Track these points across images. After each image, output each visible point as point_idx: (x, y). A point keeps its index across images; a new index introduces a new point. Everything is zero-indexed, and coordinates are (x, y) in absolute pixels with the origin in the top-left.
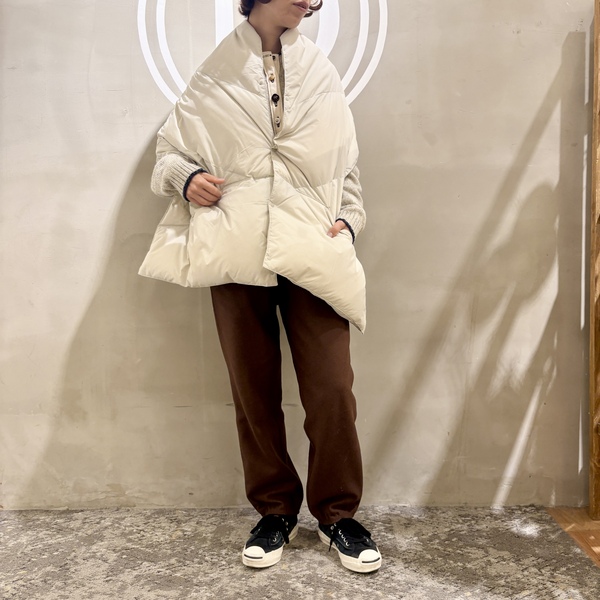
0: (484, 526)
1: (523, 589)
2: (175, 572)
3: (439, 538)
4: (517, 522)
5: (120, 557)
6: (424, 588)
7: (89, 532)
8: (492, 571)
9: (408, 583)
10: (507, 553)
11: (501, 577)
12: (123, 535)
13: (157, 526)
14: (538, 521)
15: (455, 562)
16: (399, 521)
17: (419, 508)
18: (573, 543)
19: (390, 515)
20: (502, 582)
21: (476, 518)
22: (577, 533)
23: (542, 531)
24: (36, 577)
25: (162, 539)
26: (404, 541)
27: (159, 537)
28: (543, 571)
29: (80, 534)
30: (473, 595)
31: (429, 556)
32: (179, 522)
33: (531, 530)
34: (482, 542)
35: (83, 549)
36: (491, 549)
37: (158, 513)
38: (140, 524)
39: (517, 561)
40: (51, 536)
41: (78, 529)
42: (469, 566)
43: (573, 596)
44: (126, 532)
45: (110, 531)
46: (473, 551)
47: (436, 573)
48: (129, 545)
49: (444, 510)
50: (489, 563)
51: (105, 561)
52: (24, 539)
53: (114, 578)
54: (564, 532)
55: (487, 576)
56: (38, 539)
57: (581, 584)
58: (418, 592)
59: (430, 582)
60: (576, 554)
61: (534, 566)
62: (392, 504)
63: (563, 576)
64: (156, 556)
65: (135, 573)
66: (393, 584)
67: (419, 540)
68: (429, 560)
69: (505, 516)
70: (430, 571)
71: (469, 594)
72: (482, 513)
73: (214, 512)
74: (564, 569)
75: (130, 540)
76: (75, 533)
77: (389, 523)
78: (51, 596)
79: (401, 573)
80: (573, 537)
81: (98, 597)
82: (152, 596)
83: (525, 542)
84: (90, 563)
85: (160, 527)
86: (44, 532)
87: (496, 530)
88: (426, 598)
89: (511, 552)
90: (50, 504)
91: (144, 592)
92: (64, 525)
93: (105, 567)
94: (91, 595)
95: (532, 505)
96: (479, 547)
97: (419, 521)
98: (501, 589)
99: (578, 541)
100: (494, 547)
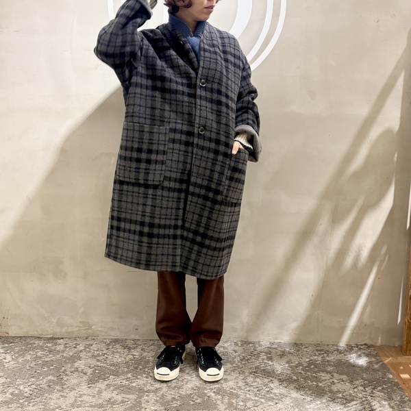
0: (333, 358)
1: (353, 400)
2: (131, 383)
3: (302, 365)
4: (354, 355)
5: (94, 372)
6: (291, 398)
7: (71, 354)
8: (334, 388)
9: (281, 395)
10: (345, 376)
11: (339, 392)
12: (93, 356)
13: (115, 351)
14: (367, 355)
15: (312, 382)
16: (276, 353)
17: (290, 344)
18: (389, 371)
19: (270, 348)
20: (340, 395)
21: (327, 352)
22: (392, 364)
23: (370, 362)
24: (43, 382)
25: (120, 360)
26: (279, 367)
27: (118, 359)
28: (367, 389)
29: (65, 355)
30: (322, 403)
31: (295, 378)
32: (129, 349)
33: (362, 361)
34: (330, 369)
35: (69, 365)
36: (335, 374)
37: (114, 342)
38: (103, 349)
39: (351, 382)
40: (47, 356)
41: (63, 351)
42: (320, 384)
43: (383, 406)
44: (95, 354)
45: (84, 353)
46: (324, 375)
47: (299, 388)
48: (99, 363)
49: (307, 345)
50: (333, 383)
51: (85, 374)
52: (28, 357)
53: (93, 385)
54: (383, 364)
55: (331, 391)
56: (37, 358)
57: (390, 398)
58: (287, 401)
59: (295, 394)
60: (389, 379)
61: (362, 385)
62: (272, 341)
63: (379, 393)
64: (118, 372)
65: (106, 383)
66: (272, 395)
67: (289, 366)
68: (295, 380)
69: (347, 351)
70: (295, 387)
71: (319, 402)
72: (332, 349)
73: (152, 342)
74: (380, 388)
75: (98, 361)
76: (61, 354)
77: (270, 354)
78: (55, 395)
79: (277, 388)
80: (389, 367)
81: (85, 398)
82: (119, 398)
83: (358, 370)
84: (76, 374)
85: (117, 352)
86: (41, 352)
87: (340, 361)
88: (292, 404)
89: (348, 376)
90: (40, 333)
91: (114, 395)
92: (53, 348)
93: (86, 378)
94: (81, 396)
95: (365, 344)
96: (328, 372)
97: (290, 353)
98: (339, 400)
99: (392, 370)
100: (337, 373)
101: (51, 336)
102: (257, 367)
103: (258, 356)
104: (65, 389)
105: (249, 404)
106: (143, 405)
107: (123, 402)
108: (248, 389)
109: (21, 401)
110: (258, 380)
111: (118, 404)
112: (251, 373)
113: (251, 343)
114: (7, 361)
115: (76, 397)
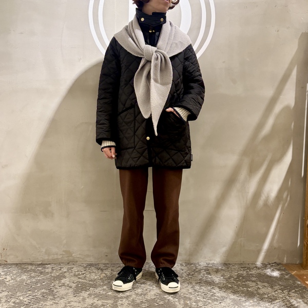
0: (254, 272)
1: (277, 299)
2: (107, 292)
3: (233, 277)
4: (269, 270)
5: (77, 285)
6: (231, 299)
7: (57, 274)
8: (261, 292)
9: (222, 297)
10: (266, 284)
11: (265, 294)
12: (75, 275)
13: (91, 271)
14: (279, 270)
15: (243, 288)
16: (213, 270)
17: (221, 264)
18: (297, 280)
19: (207, 267)
20: (266, 296)
21: (249, 269)
22: (297, 275)
23: (281, 274)
24: (38, 294)
25: (96, 278)
26: (217, 279)
27: (93, 276)
28: (284, 292)
29: (53, 275)
30: (254, 302)
31: (230, 285)
32: (102, 270)
33: (276, 274)
34: (254, 279)
35: (57, 282)
36: (258, 282)
37: (89, 265)
38: (82, 270)
39: (272, 287)
40: (39, 276)
41: (51, 273)
42: (250, 289)
43: (299, 302)
45: (68, 273)
46: (250, 283)
47: (235, 292)
48: (80, 280)
49: (233, 265)
50: (259, 288)
51: (71, 287)
52: (24, 277)
53: (78, 295)
54: (292, 275)
55: (259, 294)
56: (31, 277)
57: (302, 297)
58: (228, 301)
59: (232, 296)
60: (298, 284)
61: (280, 289)
62: (207, 262)
63: (294, 294)
64: (96, 285)
65: (88, 293)
66: (216, 298)
67: (224, 278)
68: (230, 287)
69: (263, 267)
70: (232, 292)
71: (251, 301)
72: (252, 266)
74: (294, 291)
75: (79, 278)
77: (208, 270)
78: (49, 303)
79: (218, 293)
80: (296, 277)
81: (72, 303)
82: (100, 303)
83: (274, 279)
84: (63, 288)
85: (93, 272)
86: (34, 274)
87: (260, 274)
88: (232, 303)
89: (268, 283)
90: (32, 260)
91: (95, 301)
92: (43, 271)
93: (71, 290)
94: (69, 302)
95: (275, 263)
96: (253, 281)
97: (222, 270)
98: (266, 299)
99: (299, 279)
100: (260, 281)
101: (40, 263)
102: (200, 279)
103: (199, 272)
104: (56, 298)
105: (200, 304)
107: (103, 305)
108: (197, 294)
110: (203, 288)
112: (197, 283)
113: (192, 264)
114: (8, 280)
115: (66, 303)
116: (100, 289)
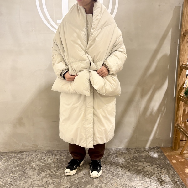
0: (143, 154)
1: (153, 175)
2: (56, 173)
3: (130, 159)
4: (152, 153)
5: (40, 168)
6: (127, 176)
7: (29, 159)
8: (145, 169)
9: (122, 174)
10: (149, 163)
11: (147, 171)
12: (39, 160)
13: (49, 157)
14: (158, 152)
15: (135, 167)
16: (119, 153)
17: (125, 148)
19: (116, 151)
20: (147, 173)
21: (141, 152)
23: (159, 156)
24: (16, 175)
25: (51, 161)
26: (121, 160)
28: (159, 169)
29: (26, 160)
30: (140, 177)
31: (128, 165)
32: (55, 155)
33: (156, 155)
34: (142, 160)
35: (28, 166)
36: (145, 163)
37: (48, 152)
38: (43, 156)
39: (152, 166)
40: (18, 161)
41: (25, 158)
42: (139, 168)
44: (40, 159)
45: (35, 159)
46: (140, 163)
47: (130, 171)
48: (42, 164)
49: (132, 149)
50: (144, 167)
51: (36, 169)
52: (10, 163)
53: (39, 175)
54: (165, 156)
55: (143, 171)
56: (14, 162)
57: (169, 173)
58: (125, 177)
59: (128, 174)
60: (168, 163)
61: (156, 167)
62: (117, 148)
63: (164, 171)
64: (50, 167)
65: (45, 173)
66: (118, 175)
67: (125, 160)
68: (128, 167)
69: (149, 151)
70: (128, 170)
71: (138, 177)
72: (143, 150)
73: (65, 151)
74: (164, 168)
75: (41, 162)
76: (25, 160)
77: (116, 154)
78: (22, 182)
79: (120, 171)
80: (167, 157)
81: (36, 182)
82: (51, 181)
83: (154, 160)
84: (31, 170)
85: (50, 157)
86: (15, 160)
87: (146, 155)
88: (127, 179)
89: (150, 163)
90: (15, 150)
91: (49, 180)
92: (21, 157)
93: (36, 172)
94: (34, 181)
95: (157, 147)
96: (142, 162)
97: (125, 153)
98: (147, 175)
99: (168, 159)
100: (146, 162)
101: (20, 151)
102: (111, 161)
103: (111, 155)
104: (27, 178)
105: (109, 180)
106: (62, 184)
107: (53, 183)
108: (108, 172)
109: (7, 186)
110: (112, 168)
111: (51, 184)
112: (108, 164)
113: (108, 149)
115: (32, 182)
116: (53, 170)
